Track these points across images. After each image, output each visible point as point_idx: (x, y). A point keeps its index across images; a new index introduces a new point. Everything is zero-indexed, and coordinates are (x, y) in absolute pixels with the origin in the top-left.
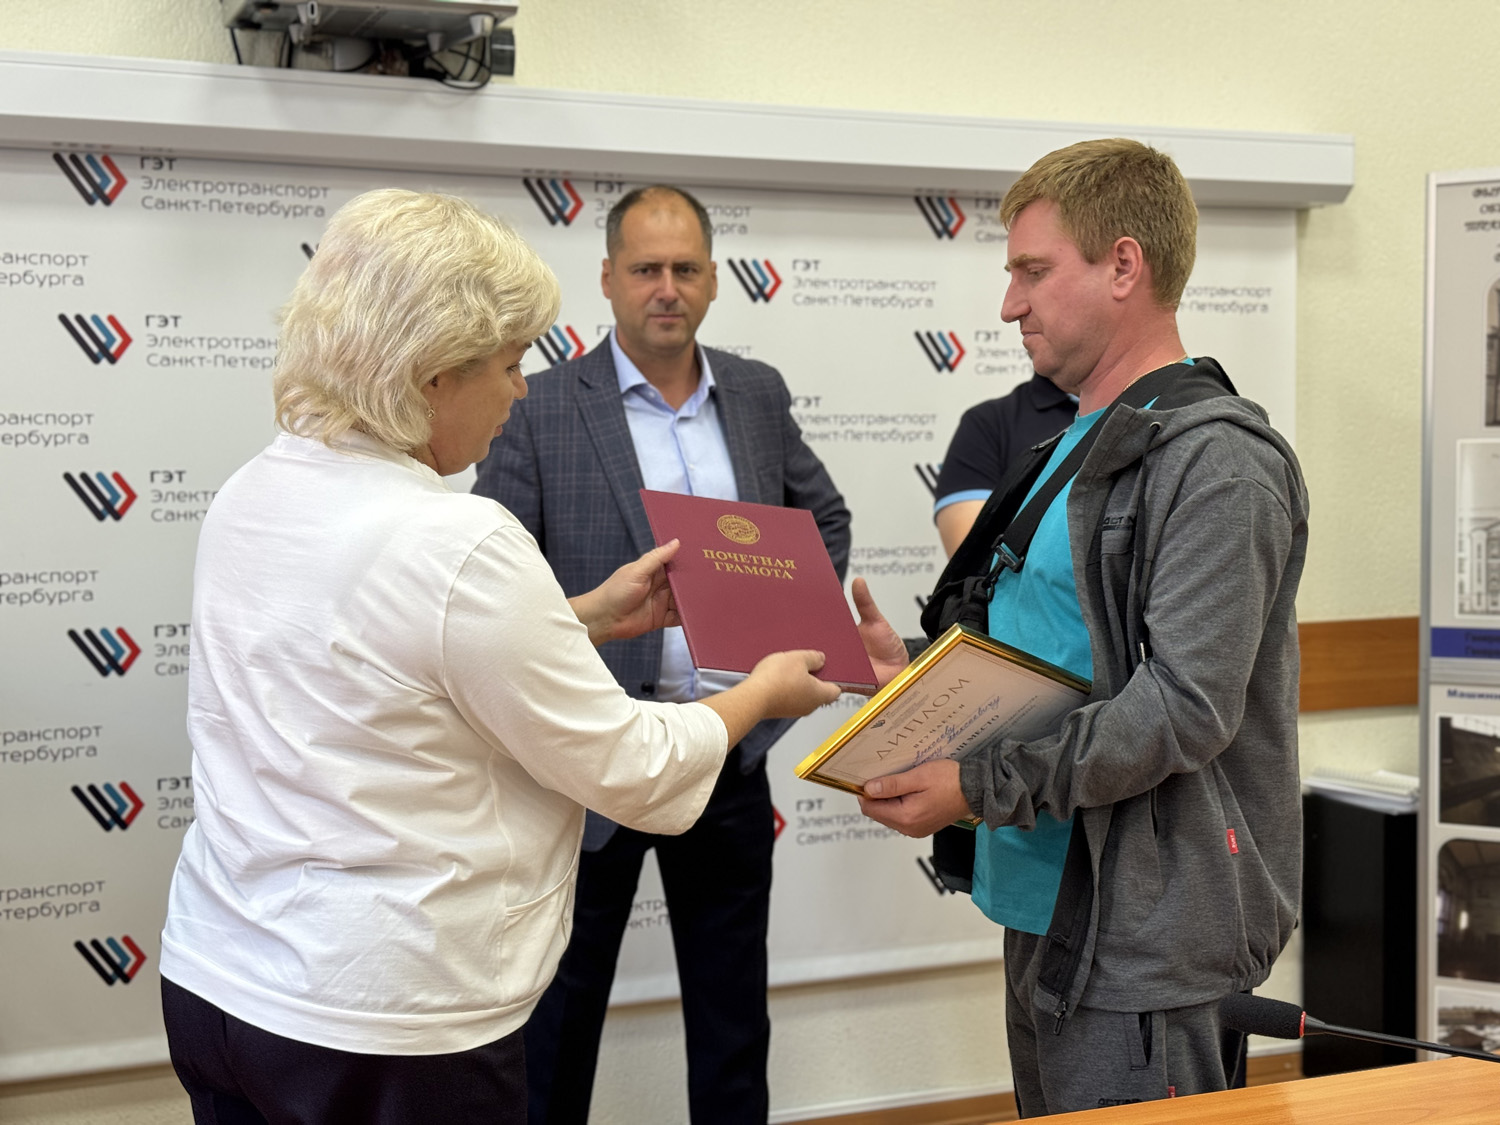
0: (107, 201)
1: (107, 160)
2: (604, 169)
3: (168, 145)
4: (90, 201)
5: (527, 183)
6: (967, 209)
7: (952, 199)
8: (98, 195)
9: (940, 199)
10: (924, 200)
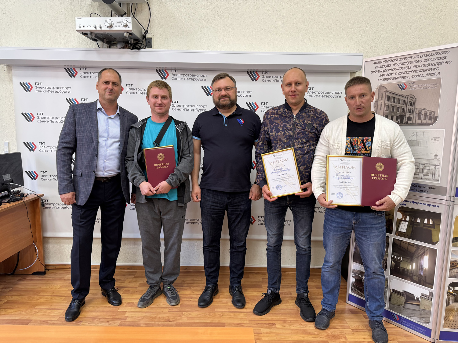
0: (74, 77)
1: (74, 69)
2: (174, 67)
3: (85, 65)
4: (71, 77)
5: (157, 70)
6: (260, 74)
7: (256, 72)
8: (72, 75)
9: (253, 72)
10: (249, 72)
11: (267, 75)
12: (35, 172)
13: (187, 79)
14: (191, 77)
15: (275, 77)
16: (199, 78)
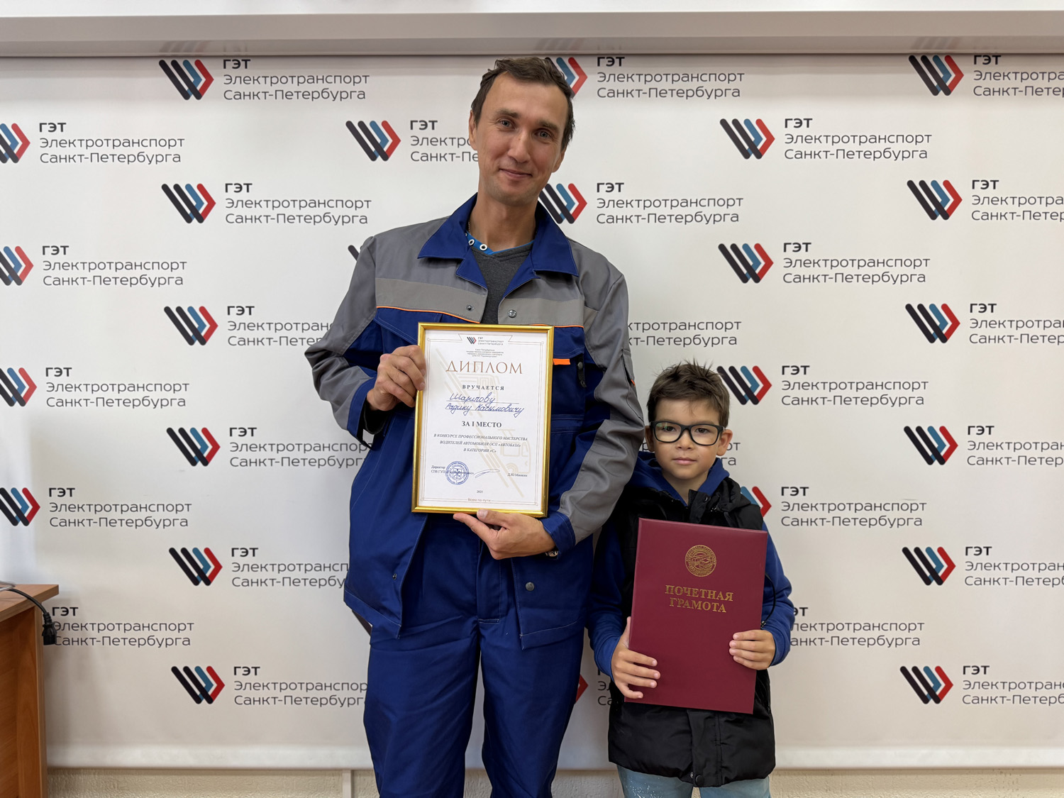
0: (199, 96)
1: (198, 64)
6: (964, 65)
7: (948, 58)
8: (192, 91)
9: (936, 58)
10: (919, 59)
11: (992, 68)
12: (25, 491)
13: (661, 94)
14: (677, 86)
15: (1025, 76)
16: (710, 85)
